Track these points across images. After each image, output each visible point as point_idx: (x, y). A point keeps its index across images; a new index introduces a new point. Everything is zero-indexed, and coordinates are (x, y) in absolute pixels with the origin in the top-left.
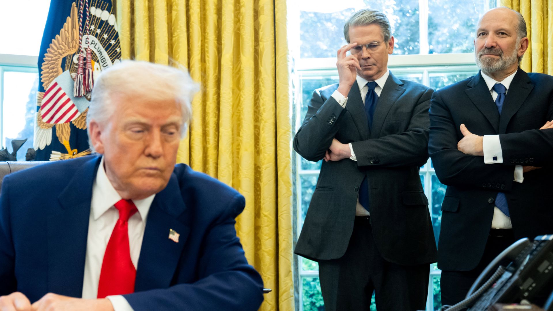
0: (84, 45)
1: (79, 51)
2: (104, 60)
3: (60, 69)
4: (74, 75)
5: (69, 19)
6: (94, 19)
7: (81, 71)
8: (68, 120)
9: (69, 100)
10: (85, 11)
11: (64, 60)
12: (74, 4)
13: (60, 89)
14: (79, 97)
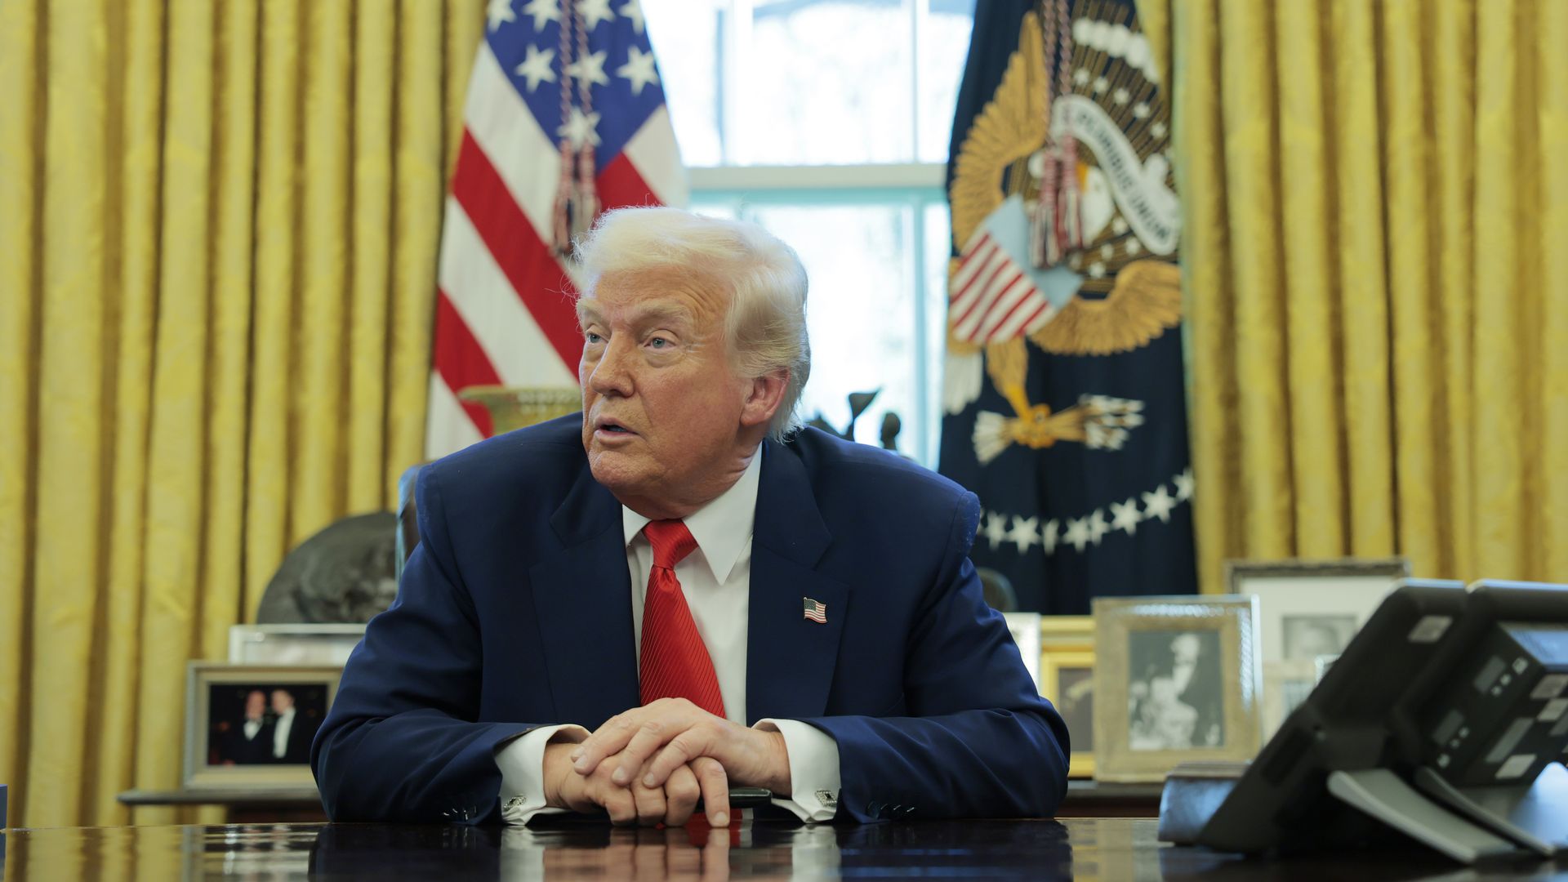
0: (1058, 129)
1: (1046, 144)
2: (1117, 162)
3: (997, 194)
4: (1032, 206)
5: (1017, 62)
6: (1085, 55)
7: (1048, 197)
8: (1021, 331)
9: (1018, 277)
10: (1059, 35)
11: (1008, 171)
12: (1031, 19)
13: (995, 250)
14: (1044, 267)
